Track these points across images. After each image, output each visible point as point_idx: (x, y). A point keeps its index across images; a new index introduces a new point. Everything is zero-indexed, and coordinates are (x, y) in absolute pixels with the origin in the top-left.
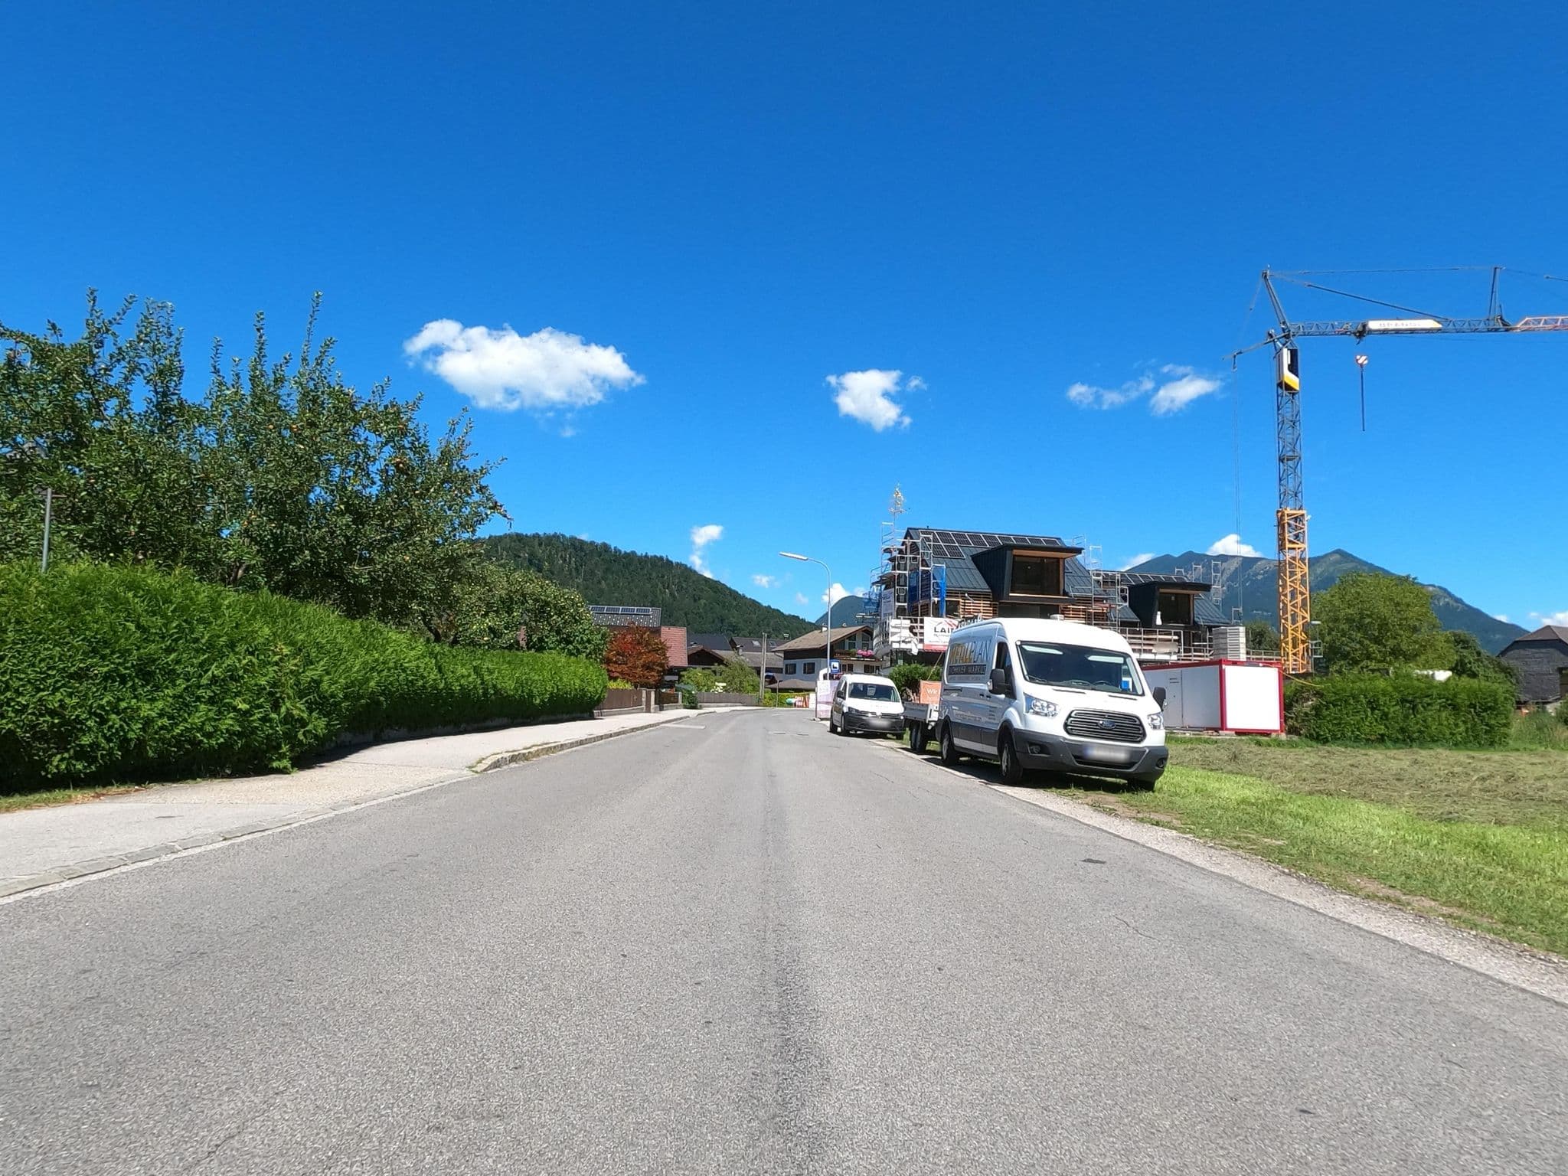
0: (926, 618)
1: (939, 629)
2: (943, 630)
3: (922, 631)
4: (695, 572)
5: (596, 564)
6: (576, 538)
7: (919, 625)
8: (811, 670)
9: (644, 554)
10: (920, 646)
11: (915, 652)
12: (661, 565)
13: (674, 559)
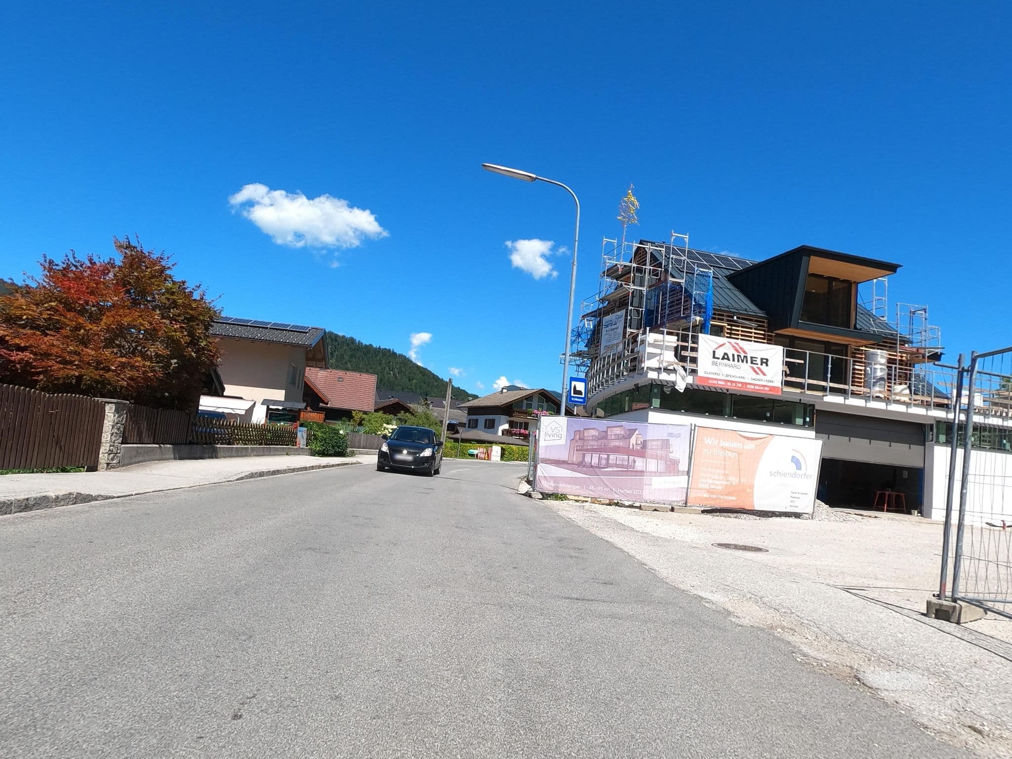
0: (701, 336)
1: (719, 354)
2: (725, 357)
3: (693, 354)
4: (411, 361)
5: (345, 351)
6: (333, 333)
7: (690, 344)
8: (491, 425)
9: (378, 347)
10: (690, 379)
11: (681, 387)
12: (388, 355)
13: (398, 351)
